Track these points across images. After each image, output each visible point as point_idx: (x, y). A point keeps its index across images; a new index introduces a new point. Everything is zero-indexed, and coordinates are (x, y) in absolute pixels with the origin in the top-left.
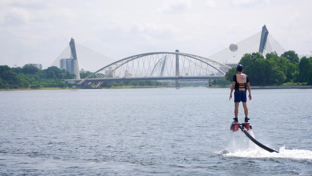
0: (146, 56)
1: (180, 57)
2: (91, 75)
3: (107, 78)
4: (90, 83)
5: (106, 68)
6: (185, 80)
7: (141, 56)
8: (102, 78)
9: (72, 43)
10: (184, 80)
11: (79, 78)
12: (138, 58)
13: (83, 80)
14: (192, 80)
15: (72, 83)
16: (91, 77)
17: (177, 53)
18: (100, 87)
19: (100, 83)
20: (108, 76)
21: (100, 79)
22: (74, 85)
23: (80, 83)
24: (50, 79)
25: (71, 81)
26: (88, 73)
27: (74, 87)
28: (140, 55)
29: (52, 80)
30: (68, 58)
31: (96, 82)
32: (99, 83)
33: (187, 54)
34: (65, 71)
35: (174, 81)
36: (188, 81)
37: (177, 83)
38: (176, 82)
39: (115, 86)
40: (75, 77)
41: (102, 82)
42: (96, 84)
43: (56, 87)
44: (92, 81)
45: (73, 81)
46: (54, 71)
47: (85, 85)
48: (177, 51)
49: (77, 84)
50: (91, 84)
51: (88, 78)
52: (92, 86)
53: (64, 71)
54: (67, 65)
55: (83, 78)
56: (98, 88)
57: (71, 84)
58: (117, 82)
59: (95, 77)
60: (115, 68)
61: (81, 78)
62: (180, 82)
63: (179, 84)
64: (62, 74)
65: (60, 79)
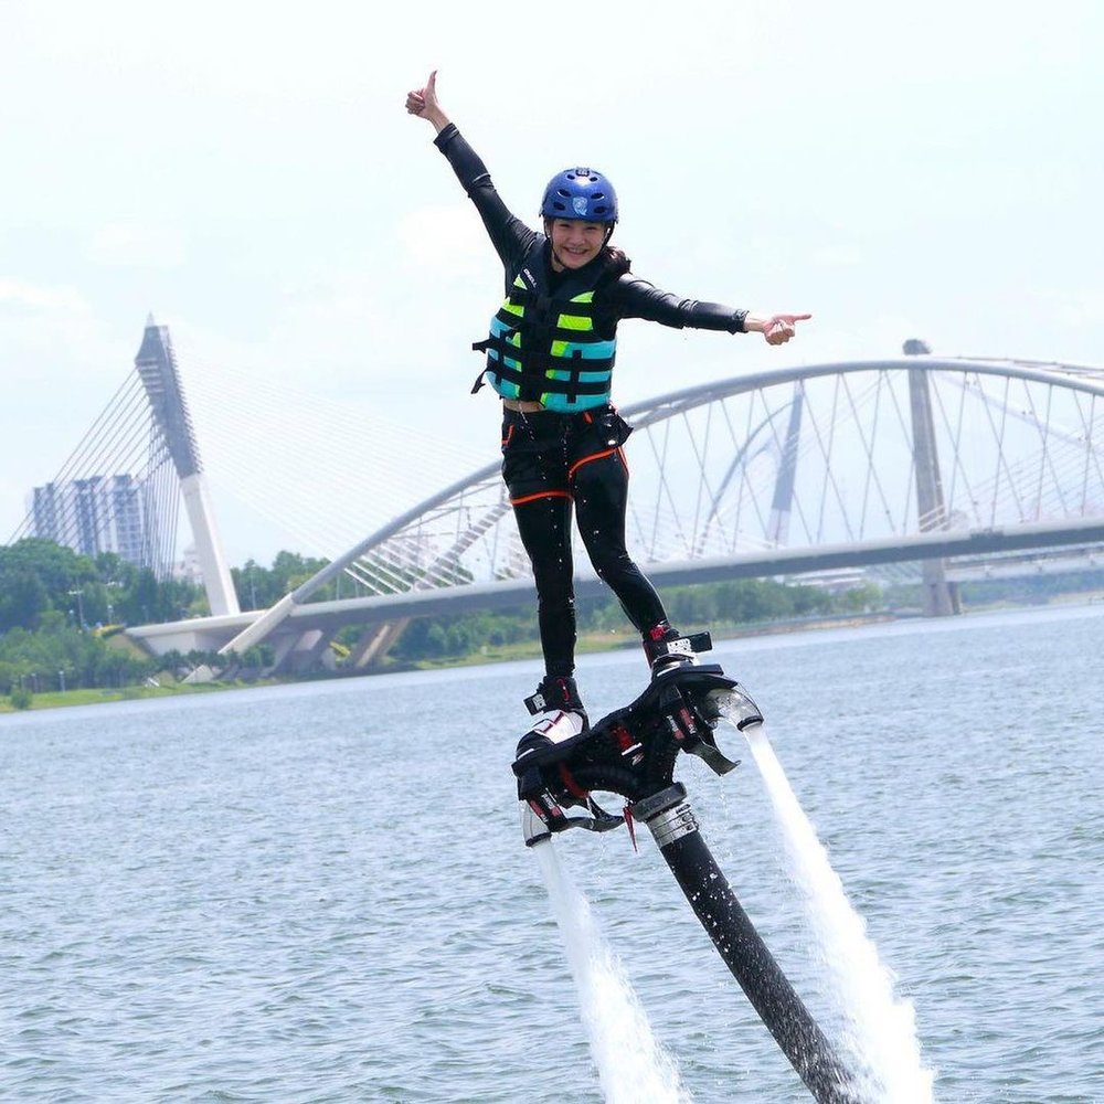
0: (717, 404)
1: (942, 387)
2: (315, 578)
3: (436, 592)
4: (315, 636)
5: (426, 516)
6: (995, 555)
7: (679, 409)
8: (400, 596)
9: (155, 358)
10: (985, 556)
11: (229, 609)
12: (660, 418)
13: (261, 619)
14: (1044, 556)
15: (184, 652)
16: (317, 597)
17: (918, 367)
18: (387, 660)
19: (385, 630)
20: (446, 575)
21: (382, 598)
22: (196, 658)
23: (239, 644)
24: (18, 631)
25: (176, 635)
26: (289, 566)
27: (203, 673)
28: (669, 399)
29: (39, 642)
30: (88, 477)
31: (358, 625)
32: (381, 628)
33: (1017, 362)
34: (114, 566)
35: (910, 575)
36: (1019, 559)
37: (934, 586)
38: (926, 576)
39: (496, 640)
40: (194, 605)
41: (404, 623)
42: (358, 639)
43: (71, 684)
44: (328, 623)
45: (184, 632)
46: (40, 569)
47: (278, 658)
48: (913, 347)
49: (223, 651)
50: (323, 645)
51: (297, 601)
52: (330, 658)
53: (107, 562)
54: (86, 522)
55: (259, 608)
56: (373, 669)
57: (175, 653)
58: (507, 612)
59: (350, 588)
60: (488, 511)
61: (245, 605)
62: (959, 573)
63: (952, 587)
64: (97, 591)
65: (92, 623)
